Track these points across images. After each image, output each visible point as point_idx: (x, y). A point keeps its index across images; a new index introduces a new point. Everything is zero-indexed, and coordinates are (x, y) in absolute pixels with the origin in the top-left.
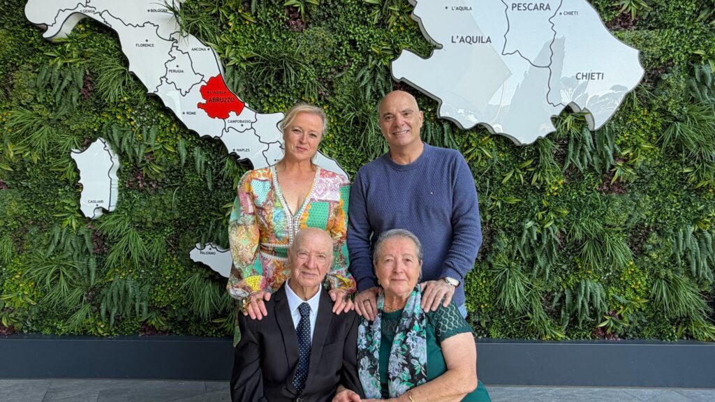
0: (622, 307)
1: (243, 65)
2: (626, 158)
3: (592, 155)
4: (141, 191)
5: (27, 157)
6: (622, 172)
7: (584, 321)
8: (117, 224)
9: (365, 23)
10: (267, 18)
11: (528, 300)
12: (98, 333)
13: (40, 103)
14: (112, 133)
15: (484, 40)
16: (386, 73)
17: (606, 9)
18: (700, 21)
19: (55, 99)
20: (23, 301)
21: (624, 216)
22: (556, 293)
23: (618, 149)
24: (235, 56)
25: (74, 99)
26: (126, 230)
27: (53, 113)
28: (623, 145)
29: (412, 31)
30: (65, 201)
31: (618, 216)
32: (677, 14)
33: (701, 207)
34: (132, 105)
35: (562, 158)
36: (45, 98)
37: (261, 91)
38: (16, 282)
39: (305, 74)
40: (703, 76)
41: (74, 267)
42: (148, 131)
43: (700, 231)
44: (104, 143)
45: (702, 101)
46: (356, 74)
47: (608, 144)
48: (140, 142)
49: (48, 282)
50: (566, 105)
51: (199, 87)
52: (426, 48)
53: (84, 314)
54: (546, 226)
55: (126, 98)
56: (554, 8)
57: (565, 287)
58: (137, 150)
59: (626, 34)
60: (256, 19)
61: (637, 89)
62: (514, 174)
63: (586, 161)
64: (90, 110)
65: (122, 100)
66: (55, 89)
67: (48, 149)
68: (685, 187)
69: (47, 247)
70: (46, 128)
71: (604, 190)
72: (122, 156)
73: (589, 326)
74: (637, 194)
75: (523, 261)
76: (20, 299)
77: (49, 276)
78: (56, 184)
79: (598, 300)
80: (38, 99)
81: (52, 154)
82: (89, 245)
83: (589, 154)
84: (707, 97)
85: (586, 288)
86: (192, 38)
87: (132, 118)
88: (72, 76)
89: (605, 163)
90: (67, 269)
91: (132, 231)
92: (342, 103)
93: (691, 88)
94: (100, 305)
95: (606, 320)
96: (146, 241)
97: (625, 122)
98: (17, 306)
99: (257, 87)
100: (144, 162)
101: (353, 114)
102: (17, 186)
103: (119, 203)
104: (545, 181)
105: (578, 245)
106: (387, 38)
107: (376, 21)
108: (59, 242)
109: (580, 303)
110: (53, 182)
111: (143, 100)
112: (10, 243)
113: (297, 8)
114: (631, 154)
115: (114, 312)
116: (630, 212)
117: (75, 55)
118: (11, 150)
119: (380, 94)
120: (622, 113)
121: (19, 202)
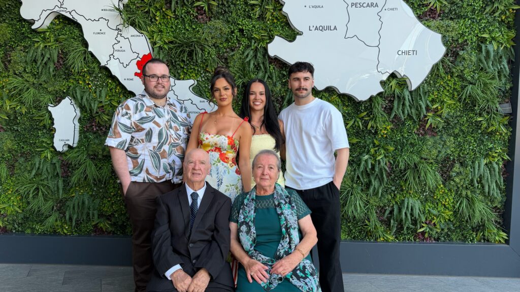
0: (435, 218)
1: (166, 47)
2: (436, 110)
3: (411, 108)
4: (95, 133)
5: (18, 110)
6: (433, 121)
7: (407, 227)
8: (78, 156)
9: (250, 17)
10: (182, 14)
11: (366, 211)
12: (64, 233)
13: (28, 73)
14: (76, 93)
15: (332, 28)
16: (264, 52)
17: (419, 5)
18: (486, 14)
19: (38, 70)
20: (13, 210)
21: (435, 152)
22: (387, 208)
23: (429, 104)
24: (160, 40)
25: (51, 70)
26: (85, 160)
27: (37, 79)
28: (433, 101)
29: (282, 22)
30: (44, 140)
31: (430, 152)
32: (470, 9)
33: (491, 146)
34: (90, 74)
35: (389, 110)
36: (31, 69)
37: (178, 64)
38: (9, 196)
39: (209, 53)
40: (488, 52)
41: (48, 186)
42: (100, 91)
43: (490, 163)
44: (71, 100)
45: (488, 70)
46: (243, 53)
47: (422, 100)
48: (95, 99)
49: (31, 196)
50: (391, 72)
51: (135, 61)
52: (291, 34)
53: (55, 218)
54: (378, 159)
55: (85, 69)
56: (381, 5)
57: (394, 203)
58: (93, 105)
59: (433, 23)
60: (175, 15)
61: (442, 61)
62: (355, 122)
63: (406, 112)
64: (61, 77)
65: (83, 71)
66: (39, 63)
67: (33, 105)
68: (480, 131)
69: (30, 172)
70: (32, 90)
71: (421, 133)
72: (82, 108)
73: (412, 232)
74: (445, 136)
75: (362, 184)
76: (11, 207)
77: (32, 191)
78: (37, 128)
79: (416, 212)
80: (27, 70)
81: (35, 107)
82: (58, 170)
83: (408, 107)
84: (491, 67)
85: (408, 203)
86: (131, 28)
87: (90, 82)
88: (50, 55)
89: (420, 114)
90: (44, 187)
91: (89, 161)
92: (233, 73)
93: (480, 60)
94: (65, 213)
95: (423, 227)
96: (98, 168)
97: (435, 84)
98: (8, 213)
99: (175, 62)
100: (97, 113)
101: (241, 80)
102: (11, 129)
103: (79, 141)
104: (377, 127)
105: (403, 172)
106: (264, 28)
107: (257, 16)
108: (39, 168)
109: (404, 214)
110: (35, 127)
111: (97, 70)
112: (6, 169)
113: (203, 7)
114: (439, 107)
115: (75, 217)
116: (439, 149)
117: (52, 40)
118: (8, 105)
119: (260, 67)
120: (432, 78)
121: (12, 140)
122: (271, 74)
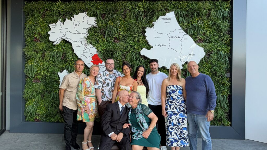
1: (103, 51)
5: (46, 74)
9: (134, 41)
10: (109, 40)
14: (69, 68)
15: (164, 45)
16: (139, 53)
17: (195, 38)
18: (220, 41)
24: (101, 49)
25: (60, 59)
27: (54, 63)
29: (146, 43)
30: (56, 86)
32: (213, 39)
33: (223, 89)
35: (185, 75)
36: (52, 59)
38: (41, 107)
39: (118, 54)
40: (221, 55)
43: (223, 95)
44: (67, 71)
45: (221, 61)
46: (131, 54)
49: (50, 107)
50: (186, 62)
51: (91, 57)
52: (149, 47)
53: (58, 116)
56: (181, 38)
59: (201, 44)
60: (106, 40)
61: (204, 58)
64: (63, 62)
65: (72, 60)
66: (55, 57)
67: (52, 72)
68: (219, 83)
69: (50, 98)
70: (52, 67)
76: (42, 111)
77: (50, 105)
80: (50, 59)
84: (222, 60)
86: (90, 45)
88: (60, 54)
93: (218, 57)
97: (202, 66)
98: (41, 113)
99: (106, 57)
102: (43, 81)
106: (139, 45)
107: (136, 40)
108: (53, 96)
112: (40, 97)
113: (117, 37)
117: (60, 49)
118: (43, 72)
119: (138, 59)
120: (201, 64)
121: (43, 86)
122: (142, 61)
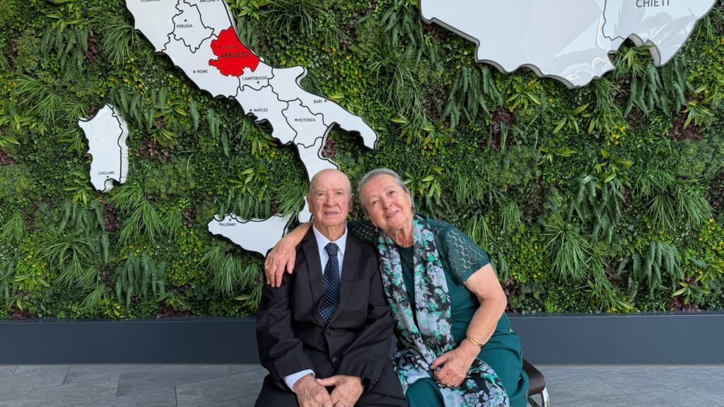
0: (701, 273)
2: (701, 97)
3: (659, 95)
4: (153, 160)
5: (33, 129)
6: (697, 114)
7: (655, 290)
8: (129, 197)
11: (588, 267)
12: (115, 316)
13: (44, 70)
14: (120, 97)
16: (414, 14)
19: (60, 65)
20: (36, 283)
21: (700, 166)
22: (622, 259)
23: (690, 86)
24: (247, 5)
25: (80, 63)
26: (139, 202)
28: (696, 82)
30: (75, 173)
31: (693, 165)
34: (139, 66)
35: (623, 100)
36: (49, 64)
37: (277, 43)
38: (29, 263)
41: (86, 245)
42: (157, 94)
44: (112, 109)
47: (678, 82)
48: (149, 106)
49: (61, 261)
50: (625, 38)
51: (209, 42)
53: (99, 294)
54: (606, 181)
55: (132, 59)
57: (632, 251)
58: (146, 115)
62: (567, 122)
63: (652, 102)
64: (95, 75)
65: (129, 62)
66: (60, 54)
67: (55, 119)
70: (52, 96)
71: (676, 136)
72: (131, 121)
73: (662, 296)
74: (716, 139)
75: (581, 222)
77: (62, 254)
78: (64, 156)
79: (671, 264)
80: (42, 65)
81: (59, 124)
82: (101, 220)
83: (655, 94)
85: (656, 251)
87: (140, 80)
88: (77, 39)
89: (675, 103)
90: (80, 247)
91: (146, 204)
92: (366, 51)
94: (115, 286)
95: (681, 287)
96: (161, 215)
97: (698, 54)
98: (30, 289)
100: (154, 127)
101: (379, 63)
102: (25, 160)
103: (129, 174)
104: (604, 128)
105: (646, 201)
108: (70, 218)
109: (650, 268)
110: (61, 154)
111: (150, 60)
112: (21, 222)
114: (707, 92)
115: (130, 292)
116: (707, 161)
117: (78, 16)
119: (409, 39)
